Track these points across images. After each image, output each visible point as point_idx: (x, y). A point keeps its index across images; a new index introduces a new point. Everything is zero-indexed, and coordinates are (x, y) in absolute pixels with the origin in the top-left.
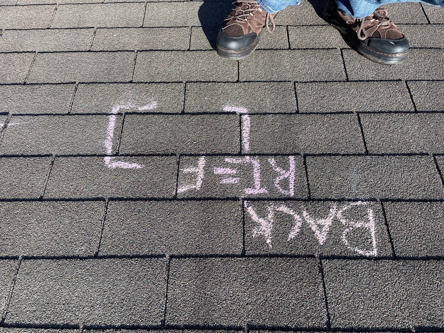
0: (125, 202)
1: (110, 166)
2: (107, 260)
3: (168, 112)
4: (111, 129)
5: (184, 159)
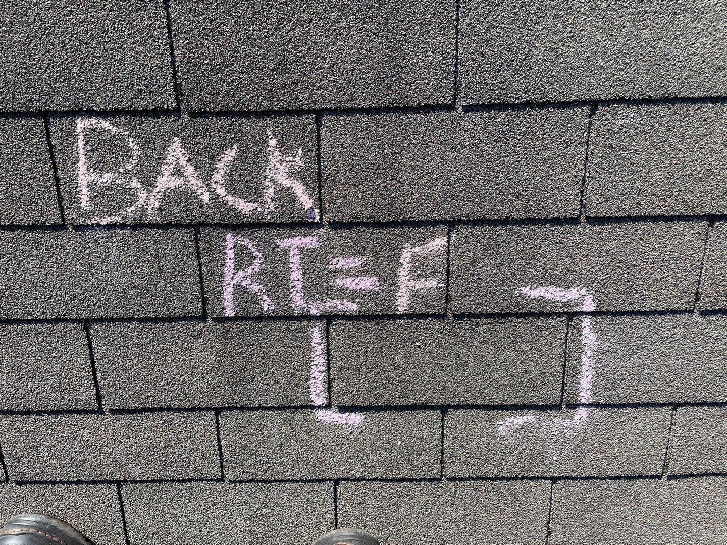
0: (547, 216)
1: (583, 291)
2: (573, 98)
3: (475, 412)
4: (586, 373)
5: (437, 307)
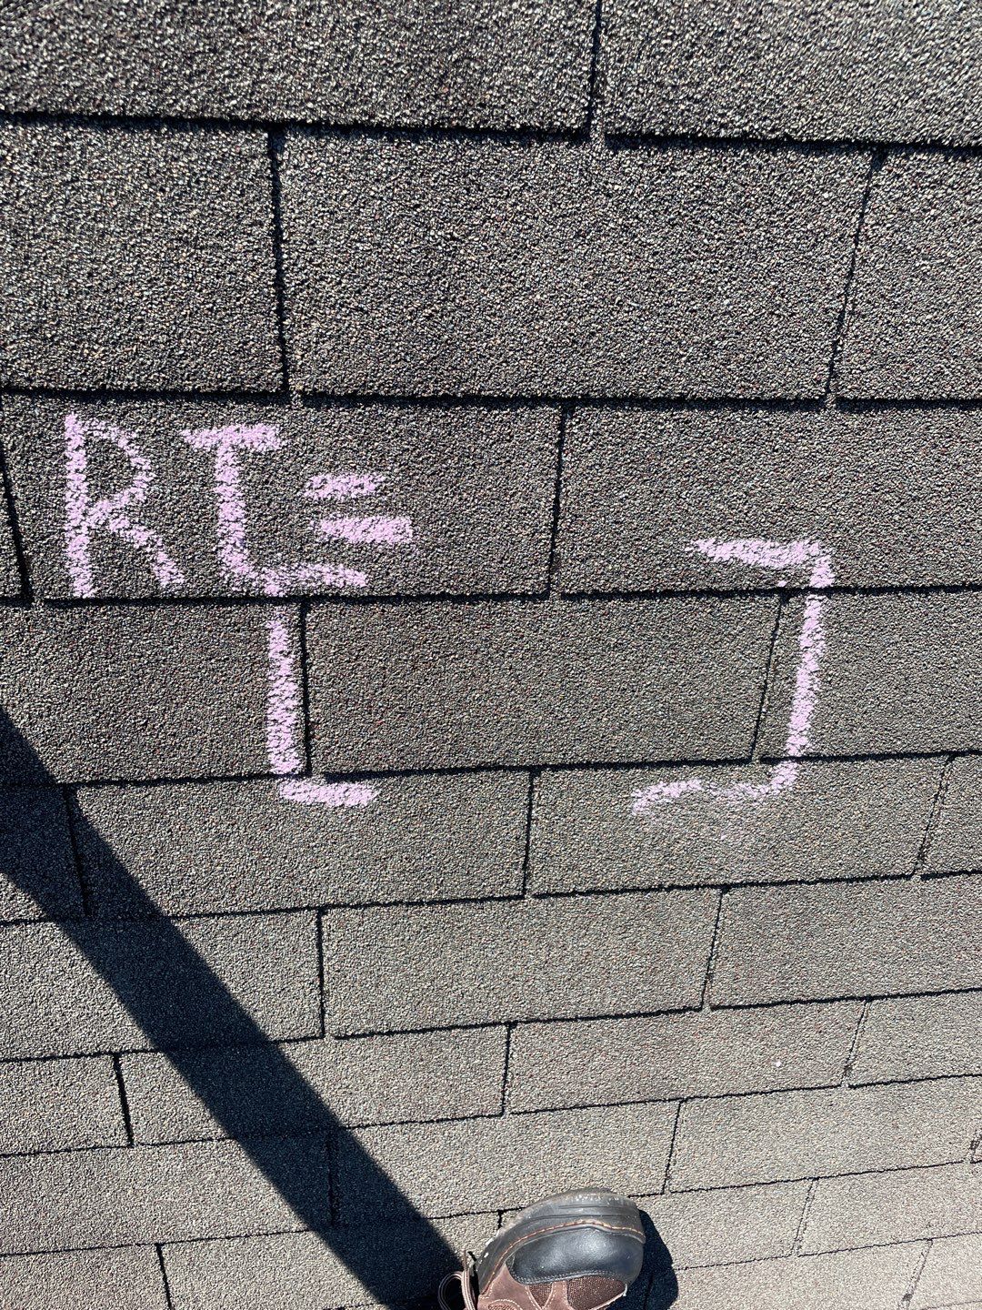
1: (815, 549)
3: (592, 776)
4: (803, 702)
5: (529, 579)
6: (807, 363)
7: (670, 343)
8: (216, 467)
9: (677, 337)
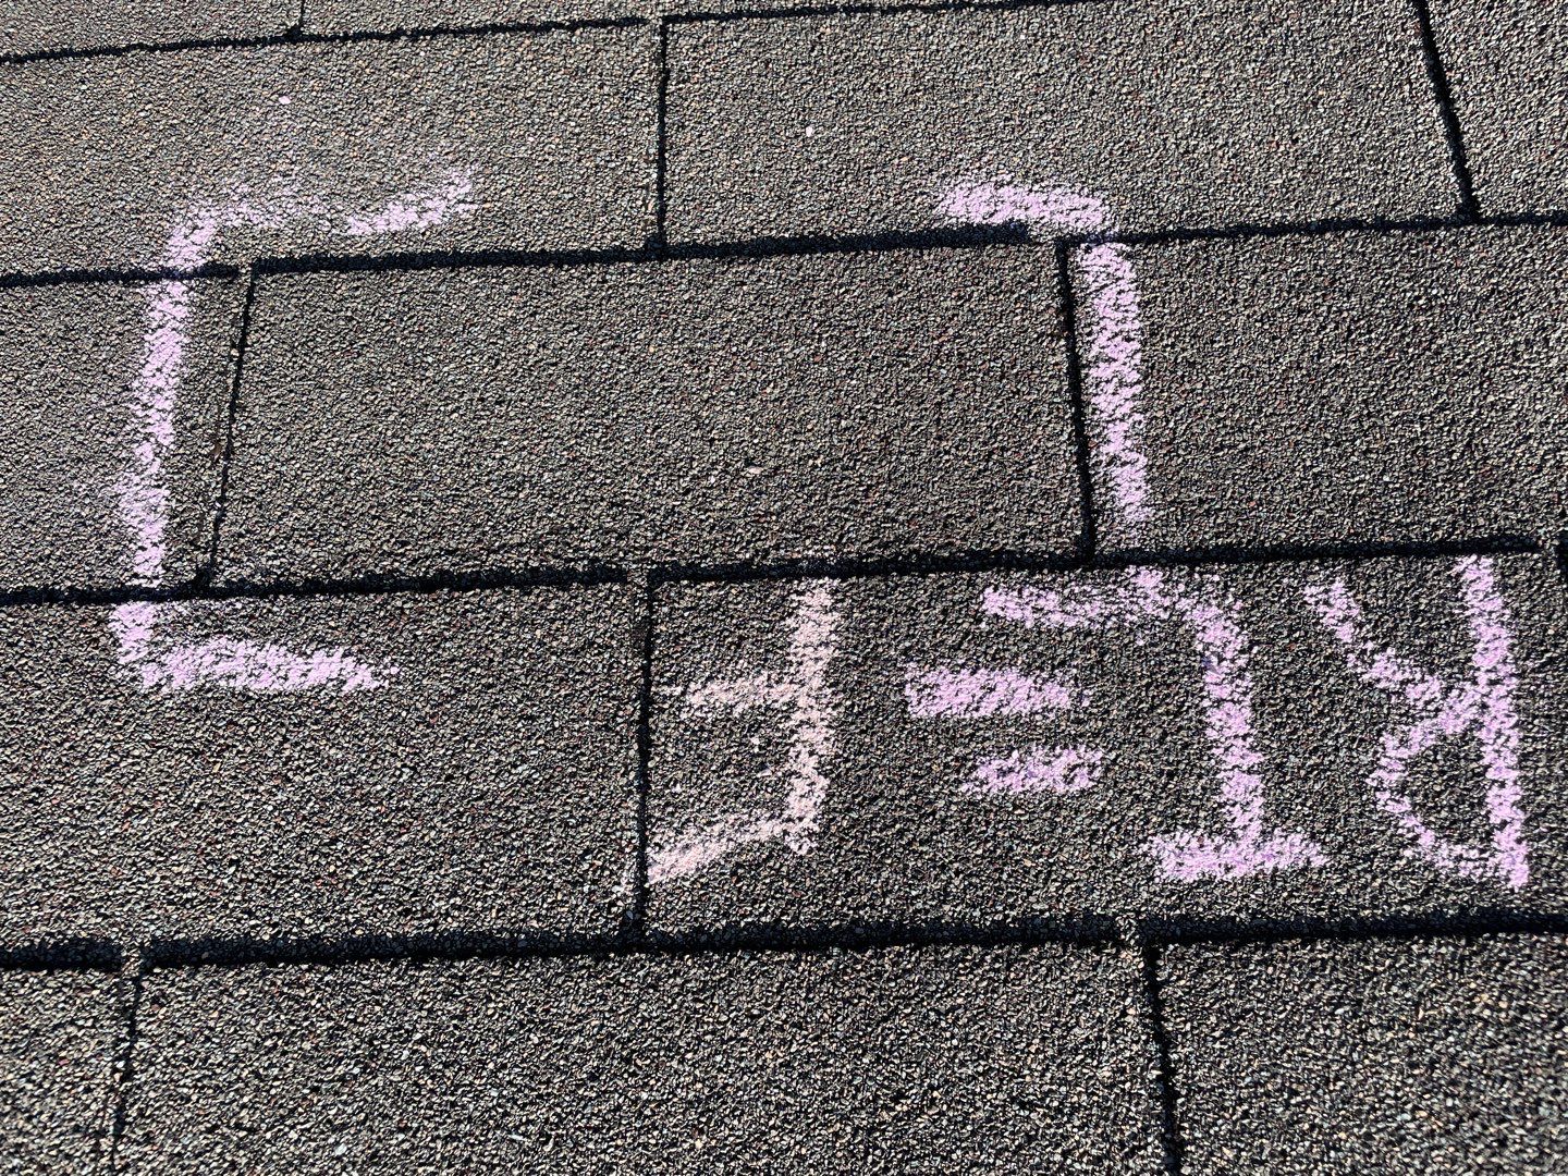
0: (264, 974)
1: (150, 676)
3: (551, 241)
4: (161, 384)
5: (687, 609)
6: (180, 1037)
7: (446, 1065)
8: (1262, 800)
9: (433, 1078)
